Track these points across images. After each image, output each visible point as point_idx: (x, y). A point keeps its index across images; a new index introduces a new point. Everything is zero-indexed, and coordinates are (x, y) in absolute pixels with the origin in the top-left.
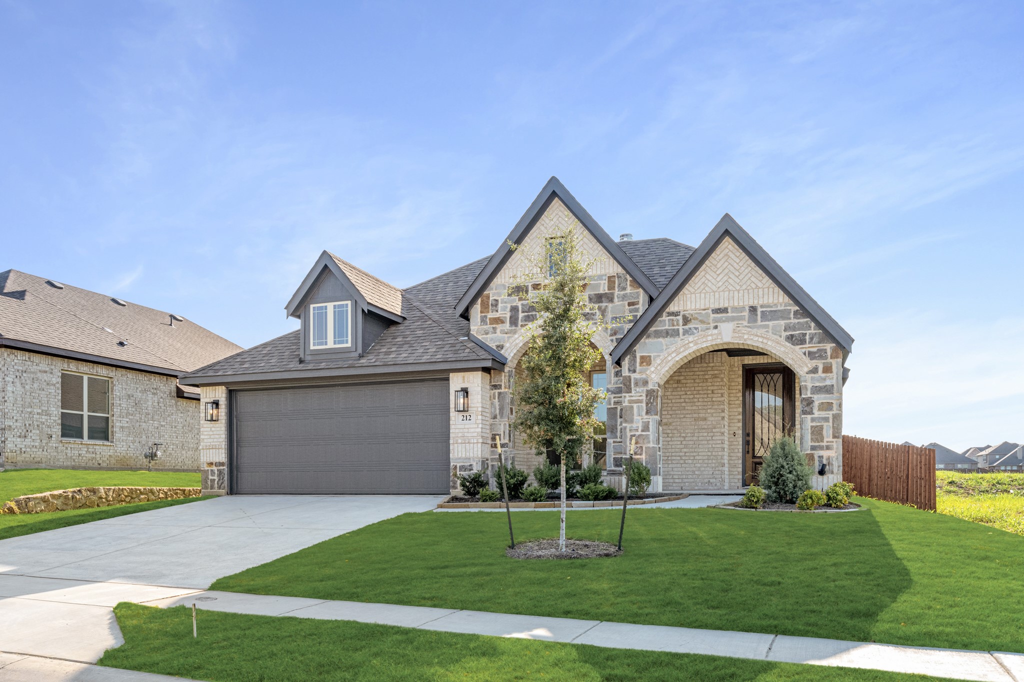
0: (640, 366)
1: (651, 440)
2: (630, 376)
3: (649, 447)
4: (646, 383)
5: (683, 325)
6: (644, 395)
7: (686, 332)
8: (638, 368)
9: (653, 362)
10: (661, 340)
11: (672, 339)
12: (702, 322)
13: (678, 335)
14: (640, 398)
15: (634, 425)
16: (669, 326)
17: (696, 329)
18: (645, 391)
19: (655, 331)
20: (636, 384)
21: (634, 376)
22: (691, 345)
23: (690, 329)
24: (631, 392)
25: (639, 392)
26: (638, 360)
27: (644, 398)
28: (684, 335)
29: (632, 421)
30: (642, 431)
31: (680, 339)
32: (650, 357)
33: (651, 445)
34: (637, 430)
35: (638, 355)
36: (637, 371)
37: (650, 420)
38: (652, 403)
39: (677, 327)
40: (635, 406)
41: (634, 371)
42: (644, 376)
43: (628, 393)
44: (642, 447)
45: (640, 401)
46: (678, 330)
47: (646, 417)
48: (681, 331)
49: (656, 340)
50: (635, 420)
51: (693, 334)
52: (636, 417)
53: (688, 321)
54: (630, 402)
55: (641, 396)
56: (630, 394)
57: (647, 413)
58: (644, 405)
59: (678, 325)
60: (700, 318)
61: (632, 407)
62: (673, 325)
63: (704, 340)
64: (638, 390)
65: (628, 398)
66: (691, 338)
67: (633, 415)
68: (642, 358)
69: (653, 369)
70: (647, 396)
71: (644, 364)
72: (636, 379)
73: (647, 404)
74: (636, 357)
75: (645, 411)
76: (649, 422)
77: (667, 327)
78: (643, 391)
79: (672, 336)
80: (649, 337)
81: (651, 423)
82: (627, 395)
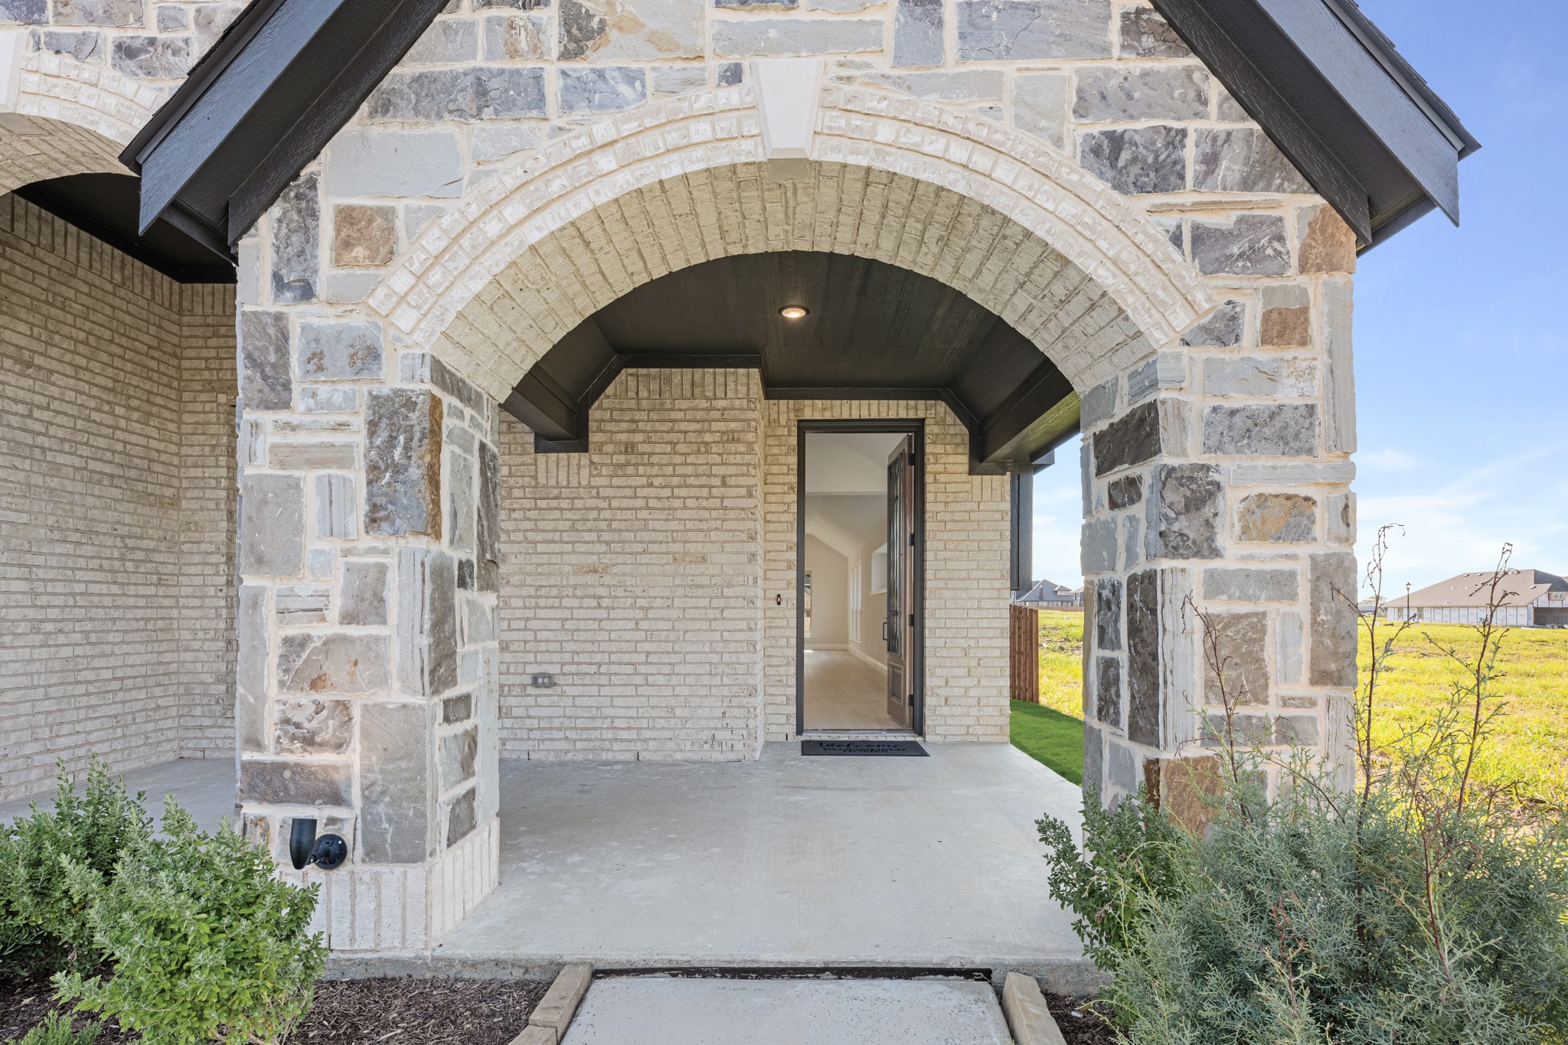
0: (338, 262)
1: (393, 668)
2: (279, 318)
3: (382, 708)
4: (366, 356)
5: (565, 55)
6: (359, 422)
7: (578, 92)
8: (326, 273)
9: (403, 246)
10: (448, 127)
11: (507, 125)
12: (661, 43)
13: (540, 101)
14: (339, 438)
15: (306, 587)
16: (490, 55)
17: (631, 77)
18: (362, 403)
19: (419, 79)
20: (316, 360)
21: (299, 316)
22: (606, 162)
23: (601, 74)
24: (286, 405)
25: (329, 406)
26: (326, 229)
27: (358, 438)
28: (568, 106)
29: (291, 564)
30: (349, 618)
31: (545, 127)
32: (387, 214)
33: (395, 695)
34: (318, 613)
35: (327, 204)
36: (321, 288)
37: (391, 561)
38: (398, 470)
39: (527, 65)
40: (310, 479)
41: (306, 292)
42: (358, 320)
43: (268, 406)
44: (343, 706)
45: (339, 457)
46: (537, 78)
47: (368, 541)
48: (553, 85)
49: (423, 129)
50: (307, 558)
51: (616, 103)
52: (313, 542)
53: (590, 35)
54: (283, 456)
55: (341, 426)
56: (283, 416)
57: (373, 521)
58: (358, 476)
59: (536, 49)
60: (653, 24)
61: (294, 486)
62: (514, 53)
63: (673, 138)
64: (323, 391)
65: (270, 437)
66: (603, 128)
67: (299, 529)
68: (347, 217)
69: (401, 281)
70: (373, 427)
71: (359, 252)
72: (313, 336)
73: (374, 470)
74: (314, 214)
75: (363, 508)
76: (382, 569)
77: (479, 62)
78: (350, 398)
79: (506, 106)
80: (385, 108)
81: (393, 578)
82: (266, 417)
